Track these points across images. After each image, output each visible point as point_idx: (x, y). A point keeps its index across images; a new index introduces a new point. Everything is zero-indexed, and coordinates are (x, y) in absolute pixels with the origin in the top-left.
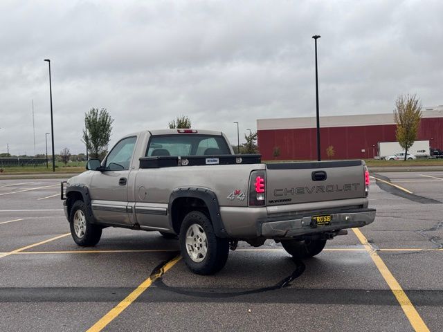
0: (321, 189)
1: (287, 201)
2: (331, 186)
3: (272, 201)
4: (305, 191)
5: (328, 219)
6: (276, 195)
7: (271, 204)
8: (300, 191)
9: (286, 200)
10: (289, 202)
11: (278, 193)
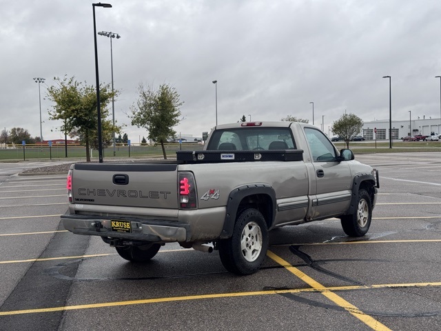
0: (122, 193)
1: (91, 201)
2: (134, 191)
3: (78, 200)
4: (106, 193)
5: (128, 227)
6: (81, 194)
7: (78, 202)
8: (102, 192)
9: (89, 200)
10: (92, 202)
11: (82, 192)
